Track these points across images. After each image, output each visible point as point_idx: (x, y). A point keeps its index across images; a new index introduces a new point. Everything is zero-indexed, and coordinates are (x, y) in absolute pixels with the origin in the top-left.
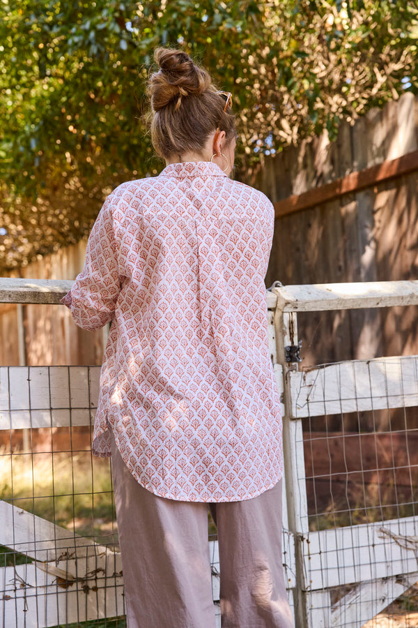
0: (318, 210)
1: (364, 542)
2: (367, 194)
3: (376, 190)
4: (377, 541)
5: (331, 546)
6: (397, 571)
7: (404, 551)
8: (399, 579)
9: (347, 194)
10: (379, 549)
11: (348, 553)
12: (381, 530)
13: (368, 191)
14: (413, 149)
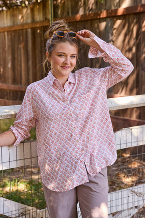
0: (89, 22)
1: (125, 196)
2: (111, 20)
3: (115, 19)
4: (130, 195)
5: (114, 199)
6: (136, 205)
7: (139, 198)
8: (136, 207)
9: (102, 18)
10: (131, 198)
11: (120, 200)
12: (132, 191)
13: (112, 18)
14: (133, 5)
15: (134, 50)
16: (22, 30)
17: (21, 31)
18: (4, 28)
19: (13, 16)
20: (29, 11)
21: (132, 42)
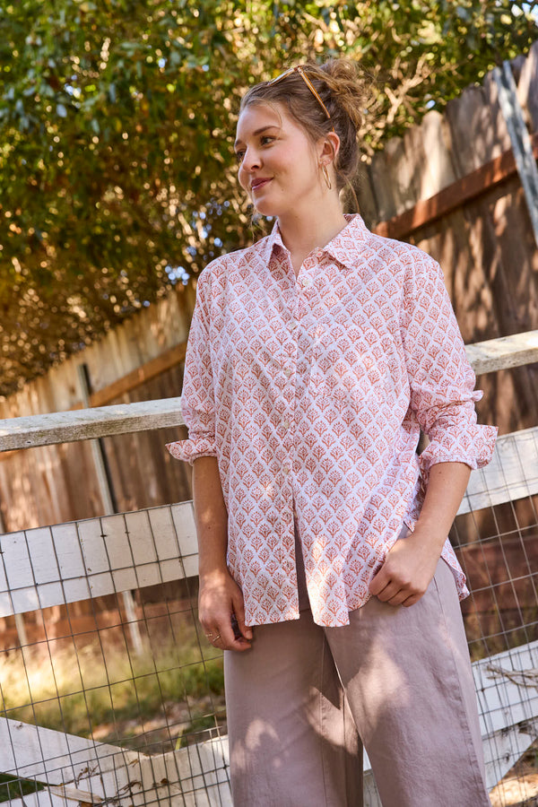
4: (487, 683)
6: (519, 718)
7: (523, 690)
8: (523, 727)
10: (491, 693)
12: (489, 669)
14: (451, 181)
15: (487, 295)
16: (168, 370)
17: (166, 376)
18: (120, 382)
19: (135, 339)
20: (174, 308)
21: (477, 277)
